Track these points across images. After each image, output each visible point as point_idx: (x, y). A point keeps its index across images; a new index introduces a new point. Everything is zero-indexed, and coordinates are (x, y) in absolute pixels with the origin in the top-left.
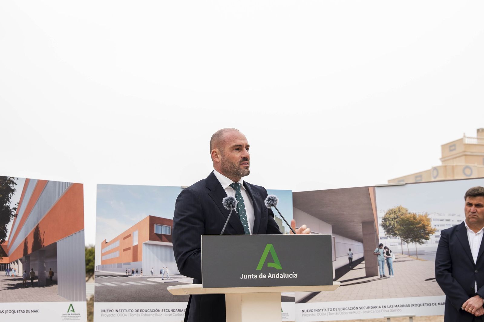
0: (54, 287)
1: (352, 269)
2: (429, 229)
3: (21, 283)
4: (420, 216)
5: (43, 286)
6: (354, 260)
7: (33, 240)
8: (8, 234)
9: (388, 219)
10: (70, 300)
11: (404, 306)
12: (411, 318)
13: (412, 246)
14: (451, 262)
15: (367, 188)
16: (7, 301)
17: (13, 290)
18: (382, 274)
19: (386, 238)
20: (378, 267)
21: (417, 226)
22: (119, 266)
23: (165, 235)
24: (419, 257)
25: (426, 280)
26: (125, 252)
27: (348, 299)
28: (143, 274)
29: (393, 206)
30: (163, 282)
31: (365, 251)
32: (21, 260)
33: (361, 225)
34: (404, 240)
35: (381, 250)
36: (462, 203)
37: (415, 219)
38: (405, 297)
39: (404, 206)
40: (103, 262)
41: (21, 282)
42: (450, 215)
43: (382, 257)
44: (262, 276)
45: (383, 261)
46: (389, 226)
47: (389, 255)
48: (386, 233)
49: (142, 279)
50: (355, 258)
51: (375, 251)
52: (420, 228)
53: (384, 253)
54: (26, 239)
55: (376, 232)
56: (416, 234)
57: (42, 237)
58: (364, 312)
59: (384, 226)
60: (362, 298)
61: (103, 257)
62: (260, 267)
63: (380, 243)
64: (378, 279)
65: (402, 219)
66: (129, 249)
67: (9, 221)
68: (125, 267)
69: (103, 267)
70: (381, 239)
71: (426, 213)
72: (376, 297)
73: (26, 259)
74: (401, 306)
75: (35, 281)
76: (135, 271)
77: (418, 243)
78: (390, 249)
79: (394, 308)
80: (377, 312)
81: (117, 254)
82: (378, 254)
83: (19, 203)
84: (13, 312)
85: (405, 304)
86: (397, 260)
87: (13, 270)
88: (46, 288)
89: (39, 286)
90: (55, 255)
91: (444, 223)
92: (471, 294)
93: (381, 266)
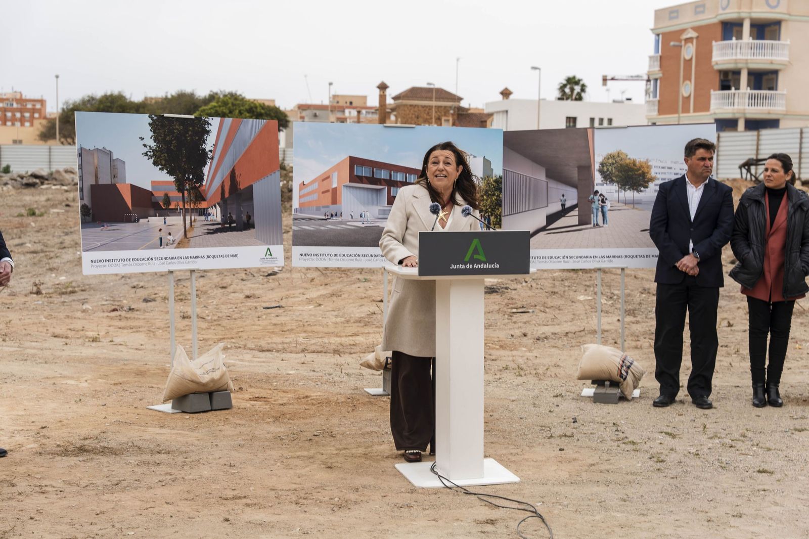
0: (252, 231)
2: (648, 176)
3: (220, 228)
4: (640, 162)
5: (241, 231)
6: (566, 207)
7: (229, 183)
8: (205, 178)
9: (605, 164)
10: (267, 244)
11: (616, 257)
12: (623, 269)
13: (629, 194)
14: (667, 218)
15: (586, 128)
16: (207, 246)
17: (212, 235)
18: (595, 223)
19: (602, 185)
20: (592, 215)
21: (636, 173)
22: (318, 209)
23: (366, 177)
24: (636, 206)
25: (642, 231)
26: (324, 194)
27: (558, 247)
28: (343, 217)
29: (612, 150)
30: (363, 226)
31: (579, 198)
32: (219, 204)
33: (577, 169)
34: (621, 188)
35: (596, 198)
37: (634, 164)
38: (617, 247)
39: (624, 151)
40: (300, 204)
41: (220, 226)
42: (672, 162)
43: (597, 204)
44: (469, 266)
45: (597, 209)
46: (606, 172)
47: (605, 203)
48: (602, 179)
49: (341, 223)
50: (568, 205)
51: (590, 198)
52: (640, 175)
53: (599, 200)
54: (223, 183)
55: (592, 177)
56: (634, 181)
57: (238, 180)
58: (574, 262)
59: (601, 171)
60: (572, 247)
61: (301, 200)
62: (467, 259)
63: (595, 189)
64: (591, 228)
65: (621, 165)
66: (328, 191)
67: (206, 164)
68: (323, 210)
69: (301, 210)
71: (647, 160)
72: (587, 247)
73: (224, 203)
74: (613, 257)
75: (233, 225)
76: (334, 214)
77: (635, 192)
78: (606, 196)
79: (606, 259)
80: (588, 262)
81: (315, 197)
82: (592, 202)
83: (215, 145)
84: (213, 257)
85: (618, 255)
86: (612, 208)
87: (212, 215)
88: (244, 232)
89: (237, 231)
90: (251, 198)
91: (666, 170)
92: (686, 253)
93: (595, 214)
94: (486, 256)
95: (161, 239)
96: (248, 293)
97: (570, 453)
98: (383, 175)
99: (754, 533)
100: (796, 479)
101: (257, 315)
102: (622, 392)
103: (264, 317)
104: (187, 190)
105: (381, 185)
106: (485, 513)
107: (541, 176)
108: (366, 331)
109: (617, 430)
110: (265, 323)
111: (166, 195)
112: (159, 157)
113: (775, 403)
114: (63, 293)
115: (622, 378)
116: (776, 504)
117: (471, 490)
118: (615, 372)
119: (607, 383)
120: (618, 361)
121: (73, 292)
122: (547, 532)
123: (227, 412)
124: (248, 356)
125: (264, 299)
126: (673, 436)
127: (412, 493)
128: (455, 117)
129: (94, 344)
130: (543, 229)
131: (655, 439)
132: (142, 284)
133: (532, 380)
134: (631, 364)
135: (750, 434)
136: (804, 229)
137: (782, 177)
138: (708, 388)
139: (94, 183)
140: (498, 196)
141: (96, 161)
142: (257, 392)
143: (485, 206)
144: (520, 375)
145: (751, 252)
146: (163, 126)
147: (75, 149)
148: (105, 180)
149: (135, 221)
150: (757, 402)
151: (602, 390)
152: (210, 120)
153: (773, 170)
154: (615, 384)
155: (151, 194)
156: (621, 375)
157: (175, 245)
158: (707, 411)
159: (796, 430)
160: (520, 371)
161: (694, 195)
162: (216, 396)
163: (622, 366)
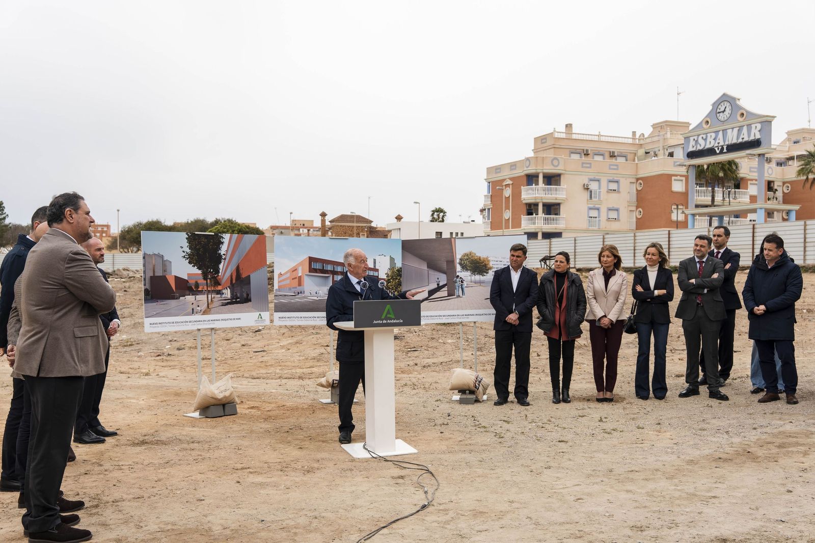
0: (250, 303)
1: (439, 291)
2: (489, 266)
3: (229, 302)
4: (483, 258)
5: (243, 303)
7: (235, 274)
8: (221, 271)
9: (463, 259)
10: (259, 311)
12: (475, 322)
13: (478, 277)
14: (500, 291)
15: (451, 238)
16: (221, 313)
17: (225, 307)
18: (458, 295)
21: (481, 264)
22: (290, 289)
23: (319, 269)
24: (482, 284)
26: (293, 280)
27: (436, 310)
28: (305, 294)
29: (467, 251)
30: (318, 299)
31: (448, 280)
32: (229, 287)
33: (446, 263)
34: (473, 274)
35: (458, 280)
37: (480, 260)
38: (471, 309)
39: (474, 251)
40: (279, 286)
41: (230, 301)
42: (502, 258)
43: (458, 284)
44: (385, 322)
45: (459, 287)
46: (463, 264)
47: (463, 283)
48: (461, 268)
49: (304, 297)
50: (441, 284)
51: (454, 280)
52: (483, 266)
54: (232, 274)
55: (455, 267)
56: (480, 269)
57: (241, 272)
58: (446, 319)
59: (460, 264)
60: (444, 310)
61: (279, 283)
62: (383, 317)
63: (457, 275)
64: (455, 298)
65: (472, 260)
66: (296, 278)
67: (221, 262)
68: (293, 290)
69: (279, 290)
72: (453, 309)
73: (232, 287)
74: (469, 315)
75: (238, 300)
76: (300, 292)
77: (481, 276)
78: (464, 279)
79: (465, 317)
80: (454, 318)
81: (288, 282)
82: (456, 282)
83: (227, 251)
84: (225, 320)
85: (471, 314)
87: (224, 294)
89: (241, 303)
90: (249, 283)
91: (498, 263)
92: (511, 312)
93: (457, 290)
94: (395, 316)
95: (193, 309)
96: (243, 343)
97: (447, 434)
98: (330, 268)
99: (558, 477)
100: (581, 445)
101: (250, 356)
102: (476, 397)
103: (254, 357)
104: (209, 279)
105: (328, 274)
106: (397, 472)
107: (424, 267)
108: (318, 365)
109: (474, 420)
110: (255, 361)
111: (196, 282)
112: (192, 258)
113: (566, 400)
114: (125, 346)
115: (476, 388)
116: (570, 460)
117: (388, 459)
118: (472, 385)
119: (467, 392)
120: (473, 378)
121: (131, 345)
122: (435, 482)
123: (234, 416)
124: (245, 382)
125: (254, 346)
126: (508, 422)
127: (352, 461)
128: (368, 233)
129: (146, 377)
130: (426, 299)
131: (497, 425)
132: (175, 339)
133: (422, 391)
134: (481, 380)
135: (553, 420)
136: (578, 297)
137: (565, 266)
138: (526, 393)
139: (152, 275)
140: (399, 279)
141: (154, 262)
142: (252, 404)
143: (391, 286)
144: (414, 389)
145: (548, 311)
146: (195, 239)
147: (141, 254)
148: (159, 273)
149: (177, 299)
150: (555, 401)
151: (464, 396)
152: (224, 235)
153: (561, 262)
154: (472, 392)
155: (187, 281)
157: (201, 313)
158: (527, 407)
159: (580, 416)
160: (414, 386)
161: (515, 277)
162: (227, 407)
163: (476, 381)
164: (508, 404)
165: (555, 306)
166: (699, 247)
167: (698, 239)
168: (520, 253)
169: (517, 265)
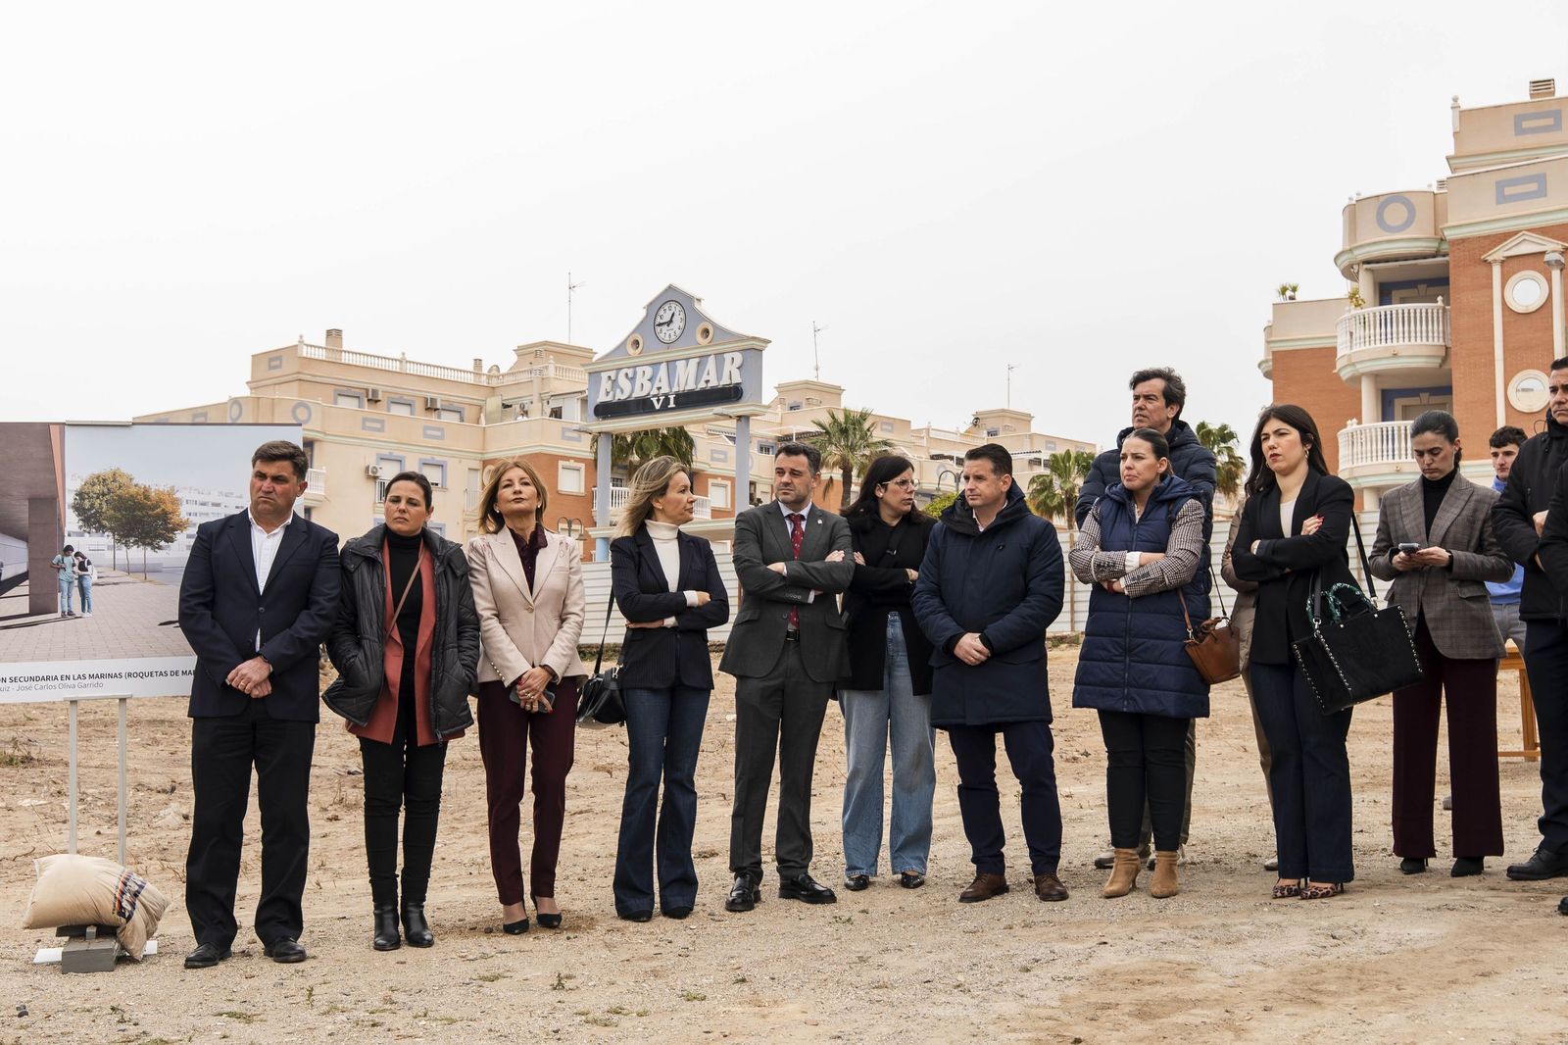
2: (175, 519)
4: (158, 493)
9: (87, 494)
11: (110, 676)
12: (123, 700)
13: (137, 554)
14: (214, 590)
15: (47, 425)
18: (66, 609)
19: (81, 535)
20: (59, 594)
21: (150, 513)
24: (150, 576)
25: (161, 624)
29: (102, 467)
31: (31, 560)
33: (27, 503)
34: (120, 541)
35: (68, 560)
36: (247, 471)
37: (147, 497)
38: (112, 657)
39: (125, 470)
42: (220, 493)
43: (69, 573)
45: (70, 583)
46: (89, 510)
47: (87, 570)
48: (81, 523)
50: (8, 572)
51: (55, 561)
52: (158, 517)
53: (74, 565)
55: (59, 520)
56: (146, 528)
58: (20, 688)
59: (78, 509)
60: (16, 658)
63: (66, 544)
64: (56, 620)
65: (120, 497)
70: (69, 535)
71: (172, 488)
72: (48, 658)
74: (102, 676)
77: (149, 548)
78: (89, 558)
79: (88, 681)
80: (49, 687)
82: (60, 568)
85: (112, 672)
86: (100, 581)
91: (209, 509)
93: (66, 594)
102: (123, 947)
109: (122, 1021)
113: (418, 941)
115: (123, 915)
118: (108, 907)
119: (91, 930)
120: (114, 882)
126: (248, 1019)
131: (208, 1029)
134: (141, 887)
135: (400, 998)
136: (459, 608)
137: (422, 514)
138: (296, 923)
145: (361, 656)
150: (381, 942)
151: (79, 946)
153: (409, 501)
154: (107, 930)
156: (121, 911)
158: (300, 966)
159: (485, 979)
161: (265, 547)
163: (123, 893)
164: (231, 962)
165: (385, 639)
166: (787, 474)
167: (781, 456)
168: (284, 468)
169: (271, 507)
